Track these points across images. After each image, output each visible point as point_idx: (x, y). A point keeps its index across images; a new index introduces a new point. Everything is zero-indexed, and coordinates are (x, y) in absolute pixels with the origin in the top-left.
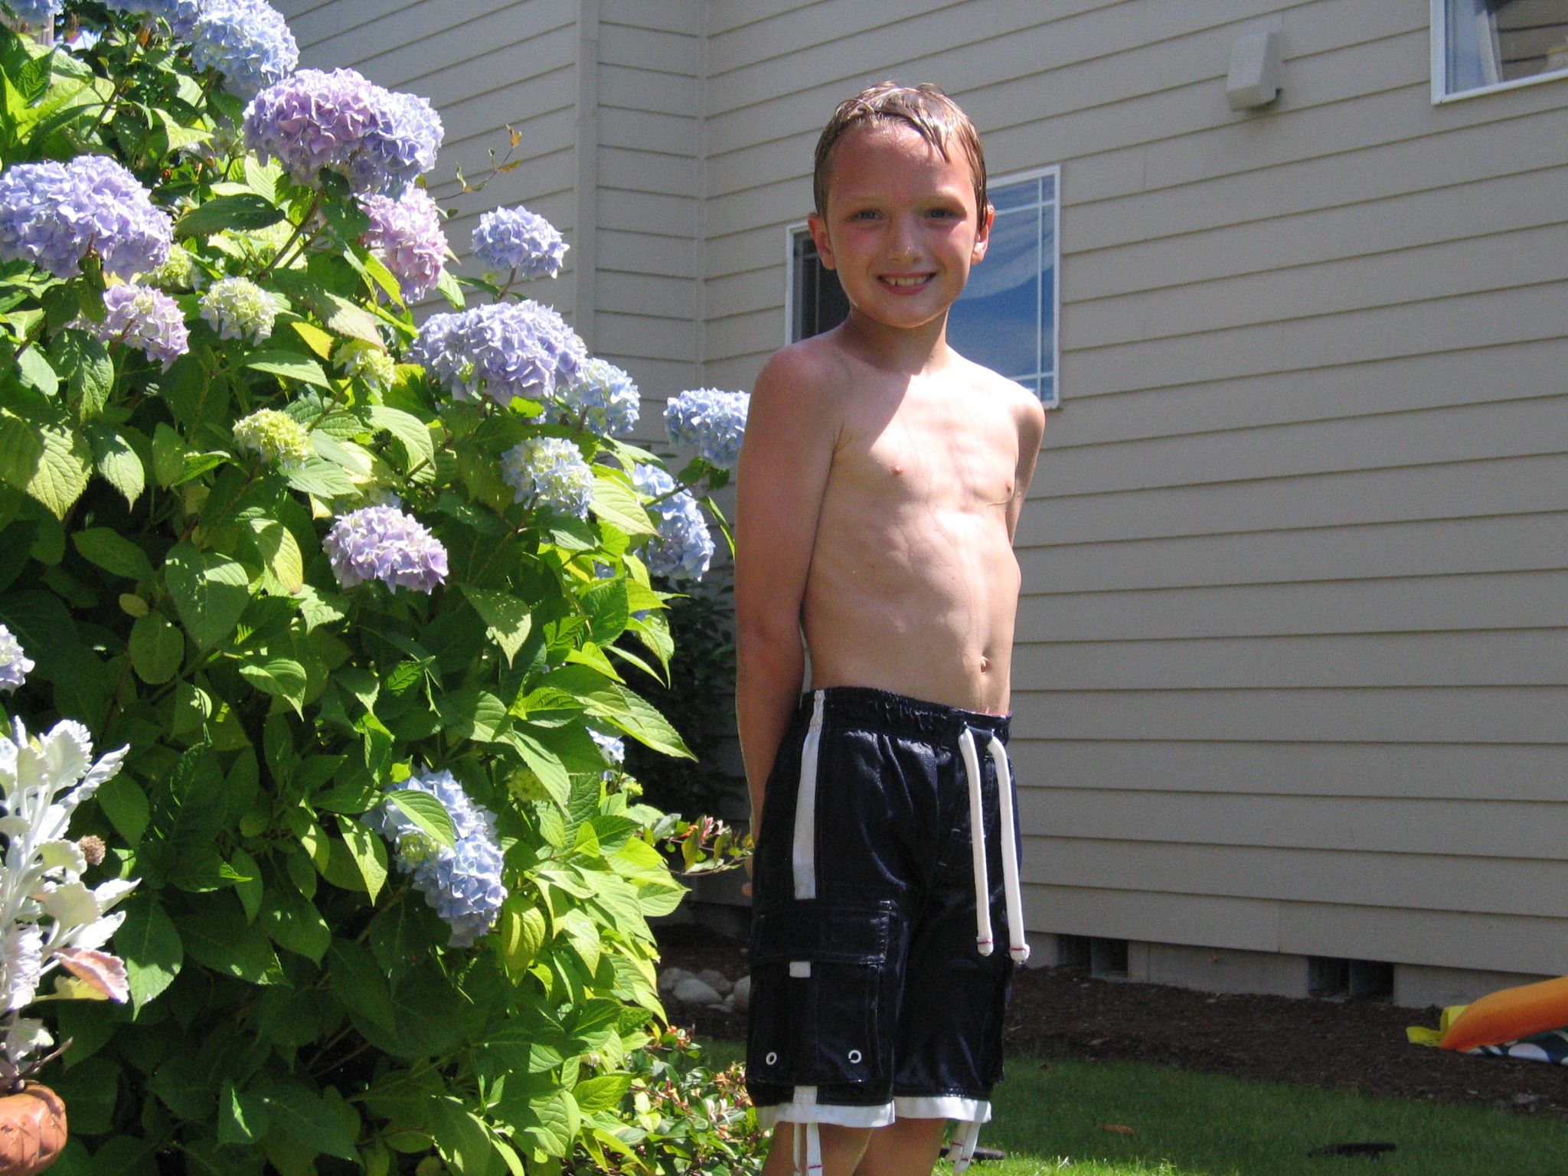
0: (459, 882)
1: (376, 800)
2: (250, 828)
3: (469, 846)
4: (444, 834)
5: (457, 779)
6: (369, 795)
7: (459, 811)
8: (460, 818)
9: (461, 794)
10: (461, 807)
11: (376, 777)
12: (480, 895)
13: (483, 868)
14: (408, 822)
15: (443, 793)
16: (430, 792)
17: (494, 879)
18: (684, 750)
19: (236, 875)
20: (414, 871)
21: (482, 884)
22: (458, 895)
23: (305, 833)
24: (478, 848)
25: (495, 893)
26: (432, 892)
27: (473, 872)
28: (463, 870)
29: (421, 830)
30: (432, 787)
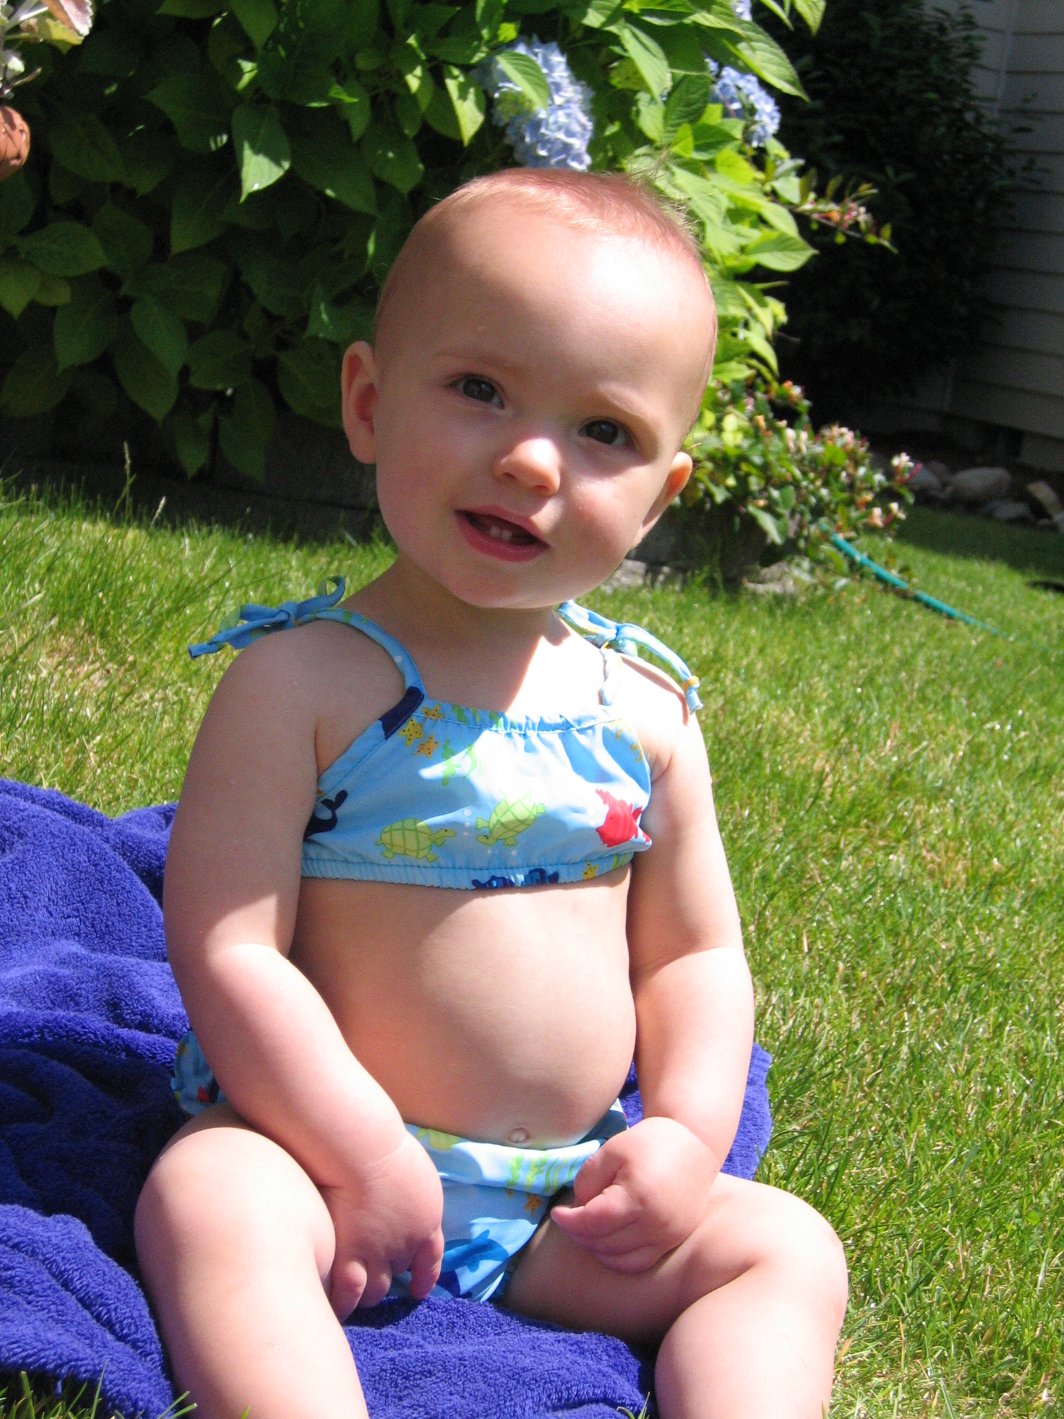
0: (545, 142)
1: (482, 55)
2: (364, 62)
3: (561, 113)
4: (539, 96)
5: (562, 52)
6: (477, 50)
7: (558, 80)
8: (558, 87)
9: (563, 67)
10: (561, 77)
11: (485, 33)
12: (562, 157)
13: (570, 134)
14: (509, 81)
15: (547, 62)
16: (534, 58)
17: (579, 144)
18: (799, 90)
19: (346, 97)
20: (507, 125)
21: (567, 148)
22: (543, 153)
23: (411, 70)
24: (568, 115)
25: (578, 158)
26: (521, 148)
27: (561, 136)
28: (551, 131)
29: (519, 89)
30: (536, 55)
